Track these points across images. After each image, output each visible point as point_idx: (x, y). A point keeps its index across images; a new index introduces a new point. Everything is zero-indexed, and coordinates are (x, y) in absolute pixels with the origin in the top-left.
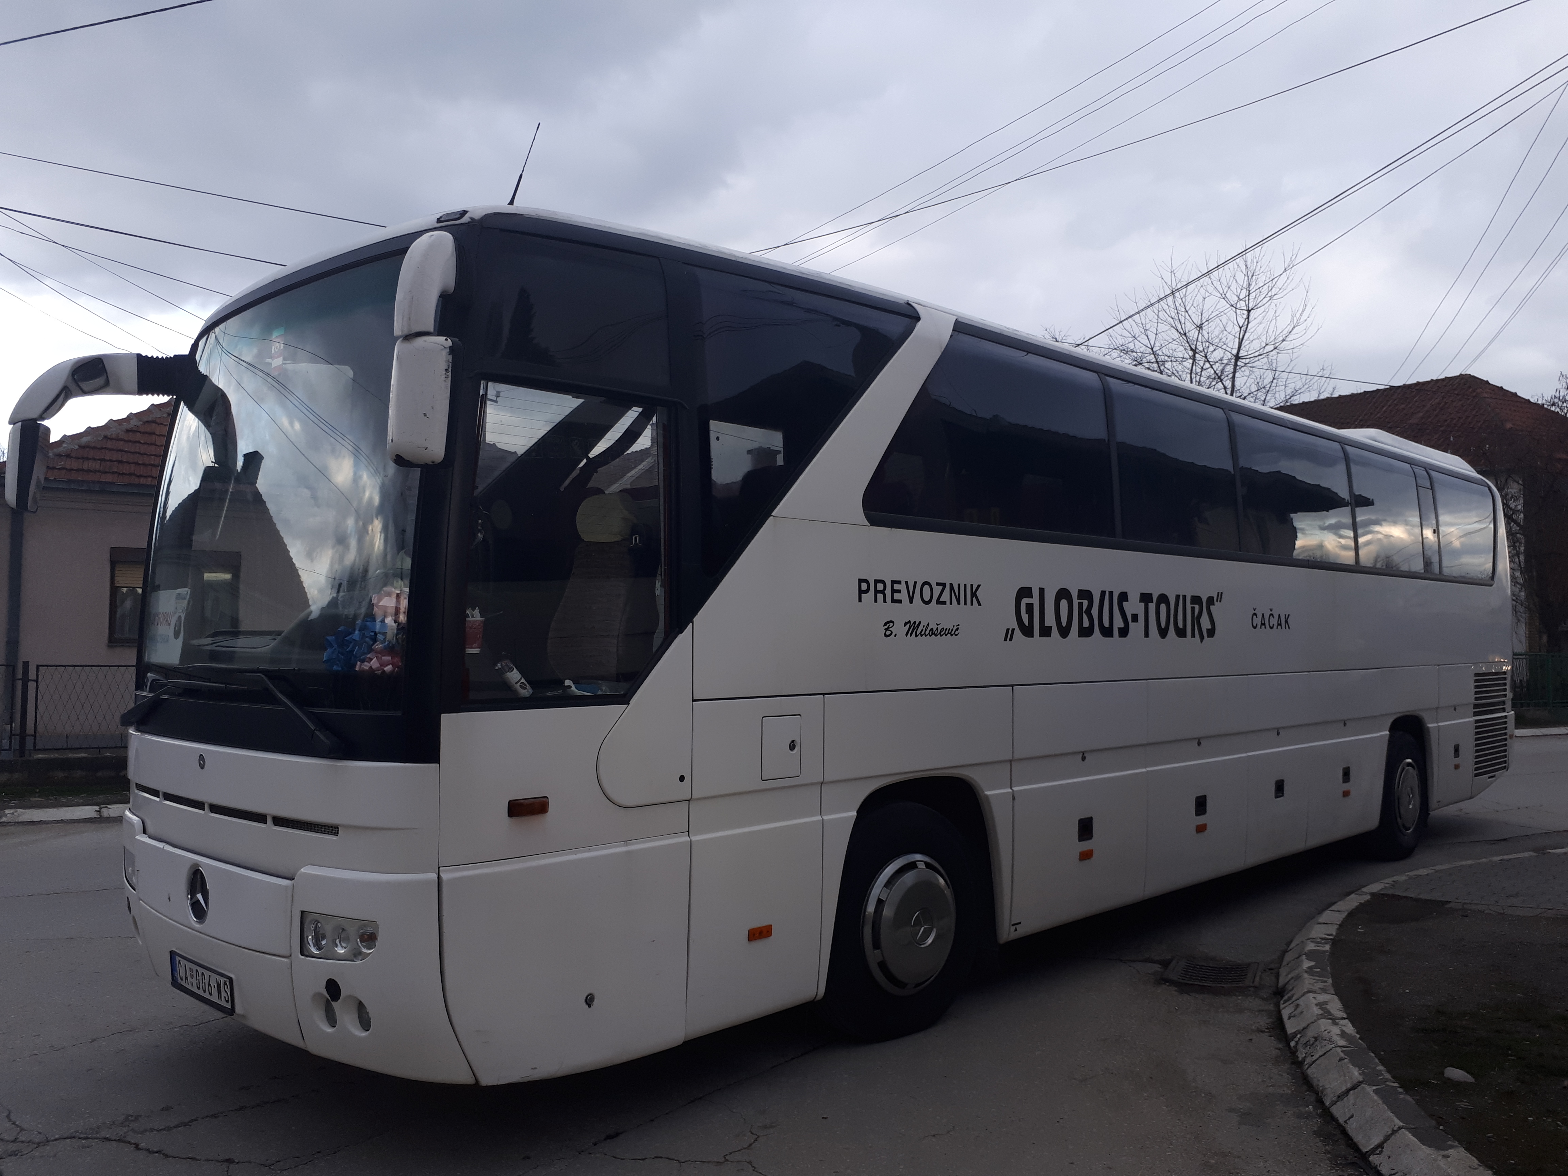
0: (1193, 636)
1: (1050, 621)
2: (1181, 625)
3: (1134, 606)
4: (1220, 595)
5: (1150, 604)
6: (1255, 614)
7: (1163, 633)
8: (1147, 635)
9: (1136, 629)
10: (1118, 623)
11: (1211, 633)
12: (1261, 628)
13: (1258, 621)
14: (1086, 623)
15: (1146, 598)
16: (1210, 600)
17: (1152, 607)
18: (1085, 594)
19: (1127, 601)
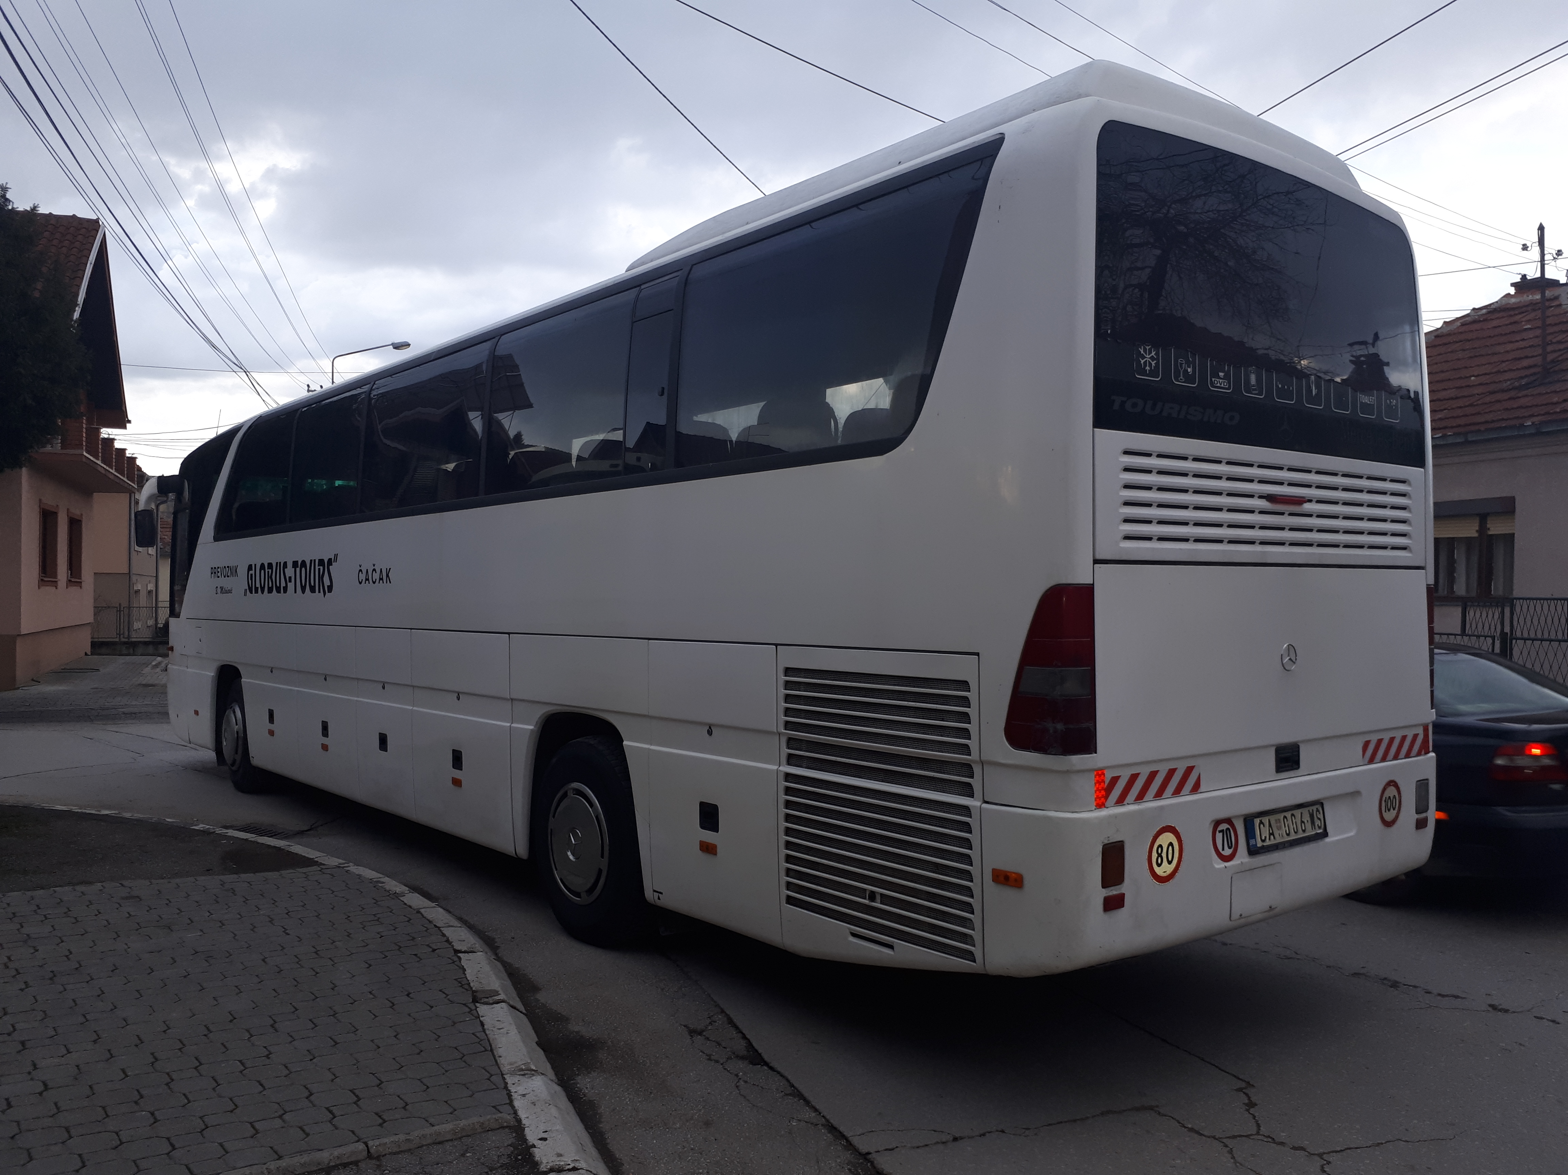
0: (319, 592)
1: (258, 585)
2: (313, 584)
3: (290, 572)
4: (336, 556)
5: (297, 569)
6: (361, 570)
7: (303, 589)
8: (295, 592)
9: (291, 586)
10: (283, 584)
11: (330, 588)
12: (365, 583)
13: (363, 577)
14: (270, 586)
15: (295, 564)
16: (330, 562)
17: (298, 570)
18: (270, 565)
19: (287, 568)
